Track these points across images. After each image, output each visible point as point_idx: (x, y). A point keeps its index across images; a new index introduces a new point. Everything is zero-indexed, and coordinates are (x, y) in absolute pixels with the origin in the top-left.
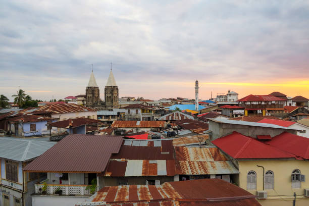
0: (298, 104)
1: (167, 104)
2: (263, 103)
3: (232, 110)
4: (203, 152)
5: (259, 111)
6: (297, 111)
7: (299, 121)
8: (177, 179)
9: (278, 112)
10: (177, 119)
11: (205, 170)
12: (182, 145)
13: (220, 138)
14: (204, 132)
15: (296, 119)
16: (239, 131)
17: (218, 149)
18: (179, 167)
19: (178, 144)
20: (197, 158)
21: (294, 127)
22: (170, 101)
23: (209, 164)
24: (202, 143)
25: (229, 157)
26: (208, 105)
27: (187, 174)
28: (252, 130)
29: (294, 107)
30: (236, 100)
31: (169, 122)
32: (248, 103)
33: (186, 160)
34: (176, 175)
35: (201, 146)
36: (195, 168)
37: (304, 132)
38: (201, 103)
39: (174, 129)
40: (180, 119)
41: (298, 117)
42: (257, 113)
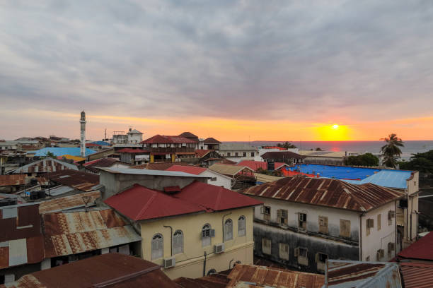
0: (210, 147)
1: (31, 147)
2: (172, 146)
3: (133, 155)
4: (90, 218)
5: (168, 157)
6: (208, 156)
7: (209, 167)
8: (46, 266)
9: (188, 157)
10: (49, 171)
11: (93, 242)
12: (56, 211)
13: (117, 195)
14: (93, 188)
15: (208, 164)
16: (141, 183)
17: (113, 211)
18: (50, 246)
19: (51, 209)
20: (80, 227)
21: (206, 174)
22: (37, 142)
23: (99, 234)
24: (89, 204)
25: (128, 221)
26: (100, 148)
27: (64, 254)
28: (158, 181)
29: (206, 151)
30: (139, 141)
31: (33, 177)
32: (155, 146)
33: (62, 233)
34: (44, 260)
35: (87, 209)
36: (78, 244)
37: (215, 179)
38: (89, 146)
39: (43, 187)
40: (54, 170)
41: (210, 163)
42: (165, 158)
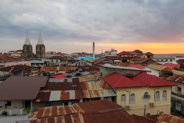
0: (148, 57)
1: (76, 56)
2: (130, 56)
3: (113, 60)
4: (97, 84)
5: (128, 61)
6: (147, 61)
7: (148, 66)
8: (81, 101)
9: (138, 61)
10: (82, 65)
11: (98, 94)
12: (84, 81)
13: (107, 76)
14: (98, 73)
15: (147, 65)
16: (117, 72)
17: (105, 83)
18: (83, 94)
19: (82, 80)
20: (93, 88)
21: (146, 69)
22: (78, 54)
23: (100, 91)
24: (96, 79)
25: (111, 87)
26: (100, 57)
27: (88, 98)
28: (124, 71)
29: (146, 58)
30: (116, 54)
31: (77, 67)
32: (122, 56)
33: (87, 89)
34: (81, 99)
35: (96, 81)
36: (92, 94)
37: (151, 72)
38: (96, 56)
39: (80, 71)
40: (84, 65)
41: (148, 64)
42: (127, 61)
